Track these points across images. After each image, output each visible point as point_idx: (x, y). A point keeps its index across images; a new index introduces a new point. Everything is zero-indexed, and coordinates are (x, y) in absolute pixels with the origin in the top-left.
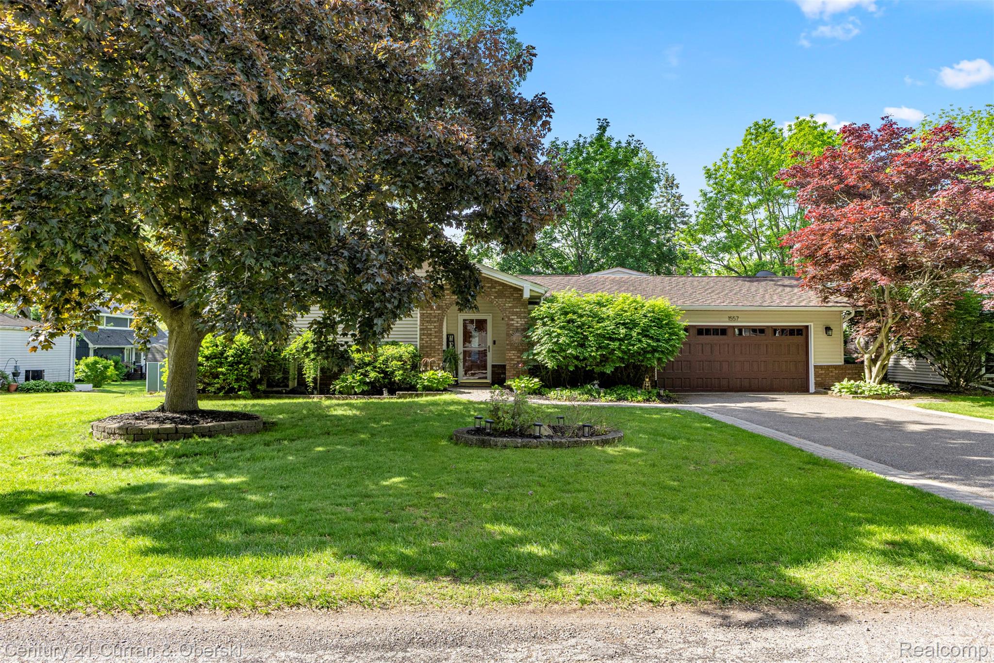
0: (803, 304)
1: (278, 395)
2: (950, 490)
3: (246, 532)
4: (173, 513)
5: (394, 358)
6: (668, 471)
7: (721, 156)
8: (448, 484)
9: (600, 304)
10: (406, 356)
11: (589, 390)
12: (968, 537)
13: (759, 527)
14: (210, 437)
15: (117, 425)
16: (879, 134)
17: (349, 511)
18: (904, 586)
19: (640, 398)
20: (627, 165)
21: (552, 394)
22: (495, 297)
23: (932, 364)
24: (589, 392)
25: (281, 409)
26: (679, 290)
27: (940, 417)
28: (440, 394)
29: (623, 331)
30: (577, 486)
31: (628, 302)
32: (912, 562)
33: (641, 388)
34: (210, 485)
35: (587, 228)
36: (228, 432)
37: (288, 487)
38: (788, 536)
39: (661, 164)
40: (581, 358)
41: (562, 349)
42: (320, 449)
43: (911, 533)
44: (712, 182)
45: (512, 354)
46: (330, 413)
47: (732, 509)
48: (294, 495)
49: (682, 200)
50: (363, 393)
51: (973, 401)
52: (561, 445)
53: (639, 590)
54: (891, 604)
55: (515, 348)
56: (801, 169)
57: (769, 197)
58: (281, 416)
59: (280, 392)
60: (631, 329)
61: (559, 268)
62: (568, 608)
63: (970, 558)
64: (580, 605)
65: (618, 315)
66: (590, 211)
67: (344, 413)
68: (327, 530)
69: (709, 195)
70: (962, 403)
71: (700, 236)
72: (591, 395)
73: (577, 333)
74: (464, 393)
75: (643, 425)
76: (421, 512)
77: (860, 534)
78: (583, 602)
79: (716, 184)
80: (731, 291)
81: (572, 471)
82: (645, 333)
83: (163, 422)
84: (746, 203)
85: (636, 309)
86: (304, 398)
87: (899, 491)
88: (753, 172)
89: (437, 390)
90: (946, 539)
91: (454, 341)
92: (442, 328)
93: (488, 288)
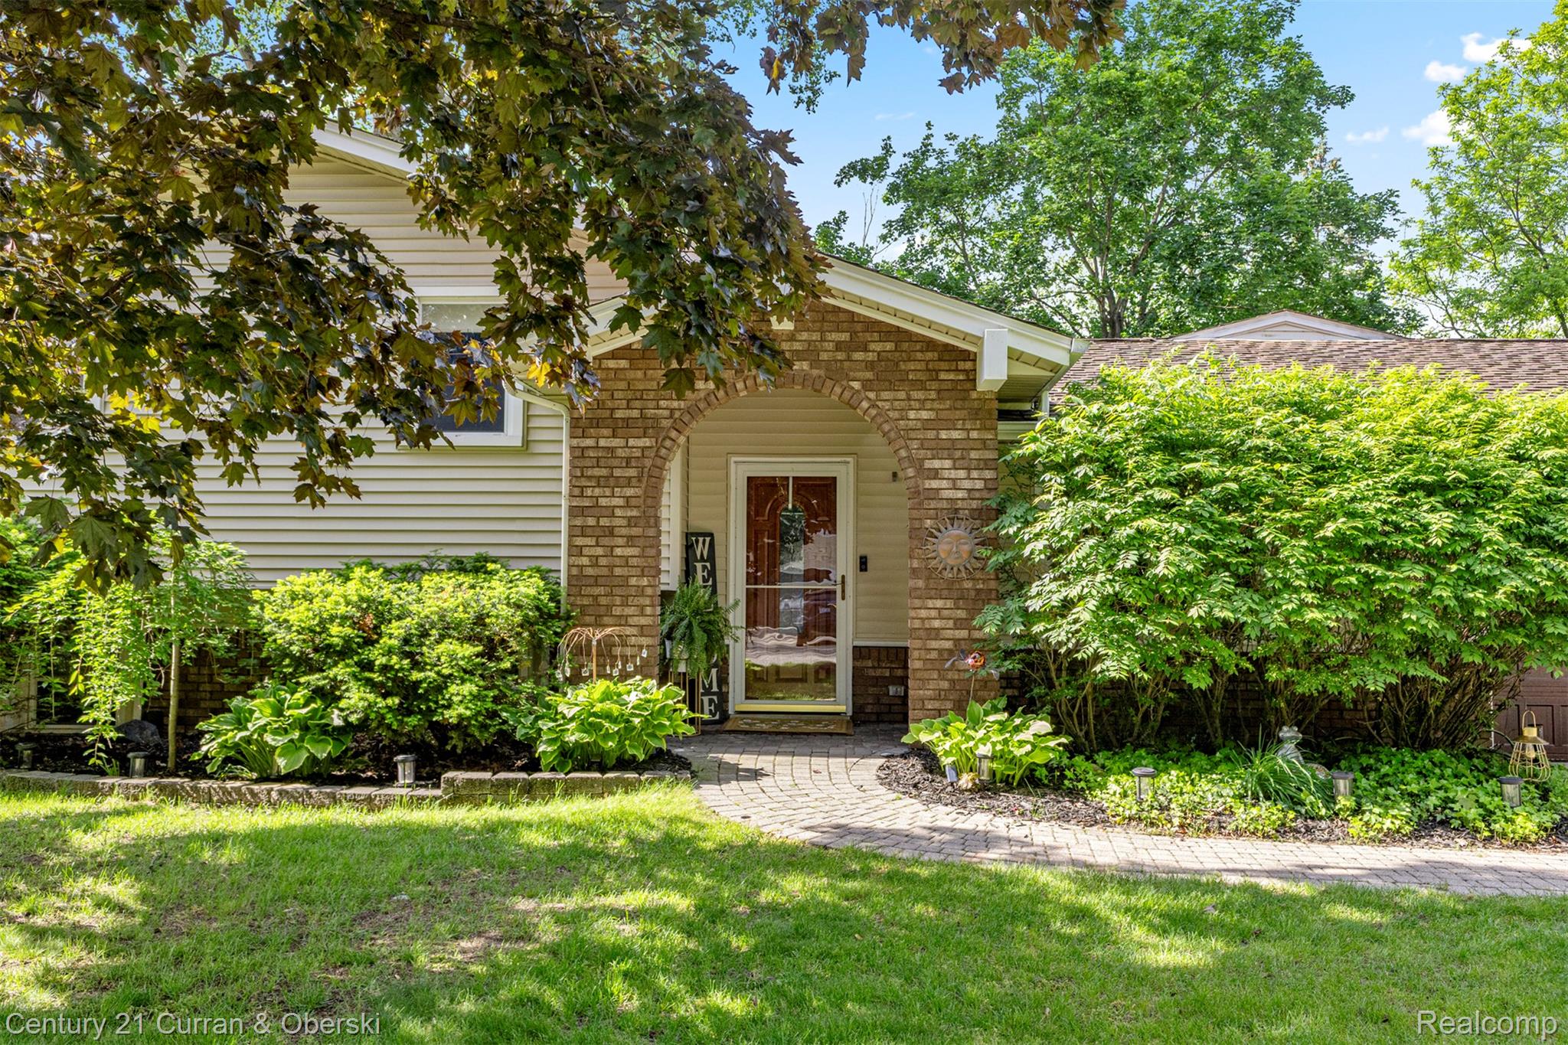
5: (448, 629)
9: (1311, 408)
10: (503, 620)
19: (1524, 822)
21: (1116, 792)
22: (867, 385)
28: (629, 787)
29: (1440, 521)
41: (1165, 599)
45: (934, 613)
50: (316, 775)
55: (950, 589)
60: (1472, 512)
65: (1404, 450)
72: (1295, 802)
73: (1226, 529)
82: (1534, 529)
91: (712, 557)
92: (656, 506)
93: (839, 346)
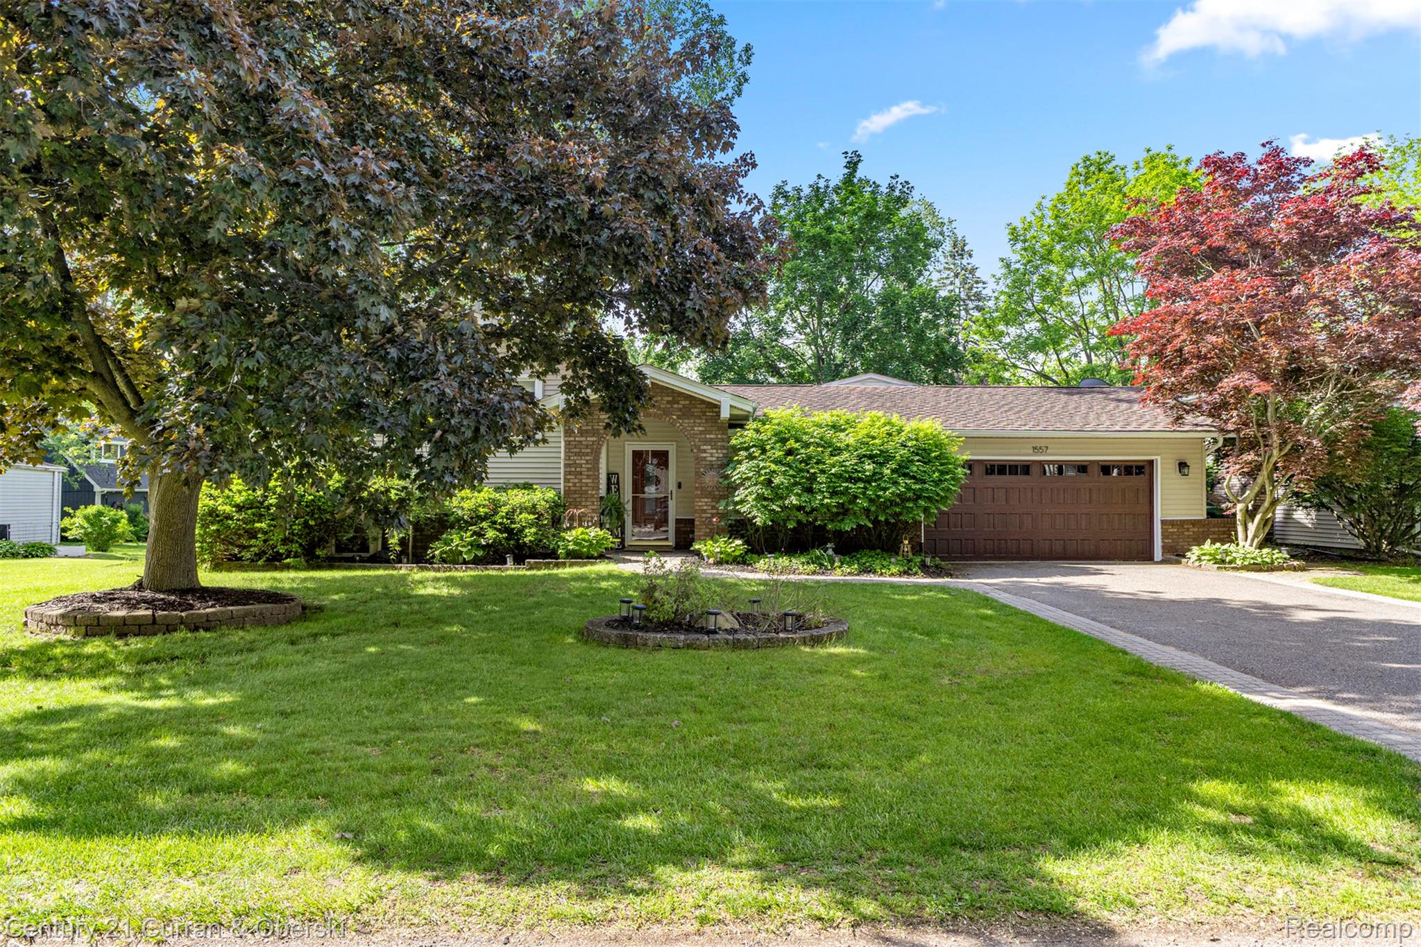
0: (1145, 428)
1: (348, 563)
2: (1350, 718)
3: (190, 791)
4: (90, 756)
5: (523, 509)
6: (905, 687)
7: (1033, 207)
8: (550, 708)
9: (835, 427)
10: (542, 507)
11: (817, 558)
12: (1368, 802)
13: (1029, 784)
14: (207, 630)
15: (62, 611)
16: (1259, 168)
17: (374, 755)
18: (1251, 891)
19: (894, 569)
20: (890, 222)
21: (762, 564)
22: (679, 417)
23: (1339, 518)
24: (817, 561)
25: (340, 587)
26: (959, 406)
27: (1348, 599)
28: (592, 564)
29: (869, 467)
30: (755, 712)
31: (878, 424)
32: (1270, 847)
33: (897, 554)
34: (170, 709)
35: (831, 315)
36: (238, 623)
37: (293, 713)
38: (1070, 801)
39: (946, 221)
40: (808, 509)
41: (779, 494)
42: (372, 649)
43: (1275, 792)
44: (1019, 246)
45: (703, 503)
46: (414, 593)
47: (990, 752)
48: (297, 726)
49: (977, 274)
50: (477, 561)
51: (1400, 573)
52: (745, 645)
53: (803, 897)
54: (1226, 924)
55: (710, 495)
56: (1142, 222)
57: (1103, 270)
58: (336, 597)
59: (352, 560)
60: (881, 464)
61: (790, 375)
62: (676, 931)
63: (1367, 841)
64: (697, 925)
65: (863, 443)
66: (834, 290)
67: (436, 592)
68: (324, 788)
69: (1013, 267)
70: (1384, 577)
71: (1001, 327)
72: (821, 565)
73: (801, 470)
74: (630, 561)
75: (887, 612)
76: (489, 756)
77: (1190, 796)
78: (704, 920)
79: (1025, 249)
80: (1038, 409)
81: (752, 687)
82: (902, 470)
83: (135, 607)
84: (1069, 278)
85: (890, 435)
86: (386, 569)
87: (1265, 720)
88: (1080, 231)
89: (588, 558)
90: (1329, 806)
91: (618, 483)
92: (598, 464)
93: (668, 402)
